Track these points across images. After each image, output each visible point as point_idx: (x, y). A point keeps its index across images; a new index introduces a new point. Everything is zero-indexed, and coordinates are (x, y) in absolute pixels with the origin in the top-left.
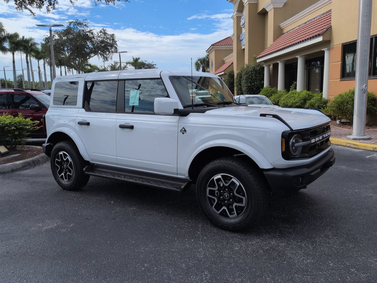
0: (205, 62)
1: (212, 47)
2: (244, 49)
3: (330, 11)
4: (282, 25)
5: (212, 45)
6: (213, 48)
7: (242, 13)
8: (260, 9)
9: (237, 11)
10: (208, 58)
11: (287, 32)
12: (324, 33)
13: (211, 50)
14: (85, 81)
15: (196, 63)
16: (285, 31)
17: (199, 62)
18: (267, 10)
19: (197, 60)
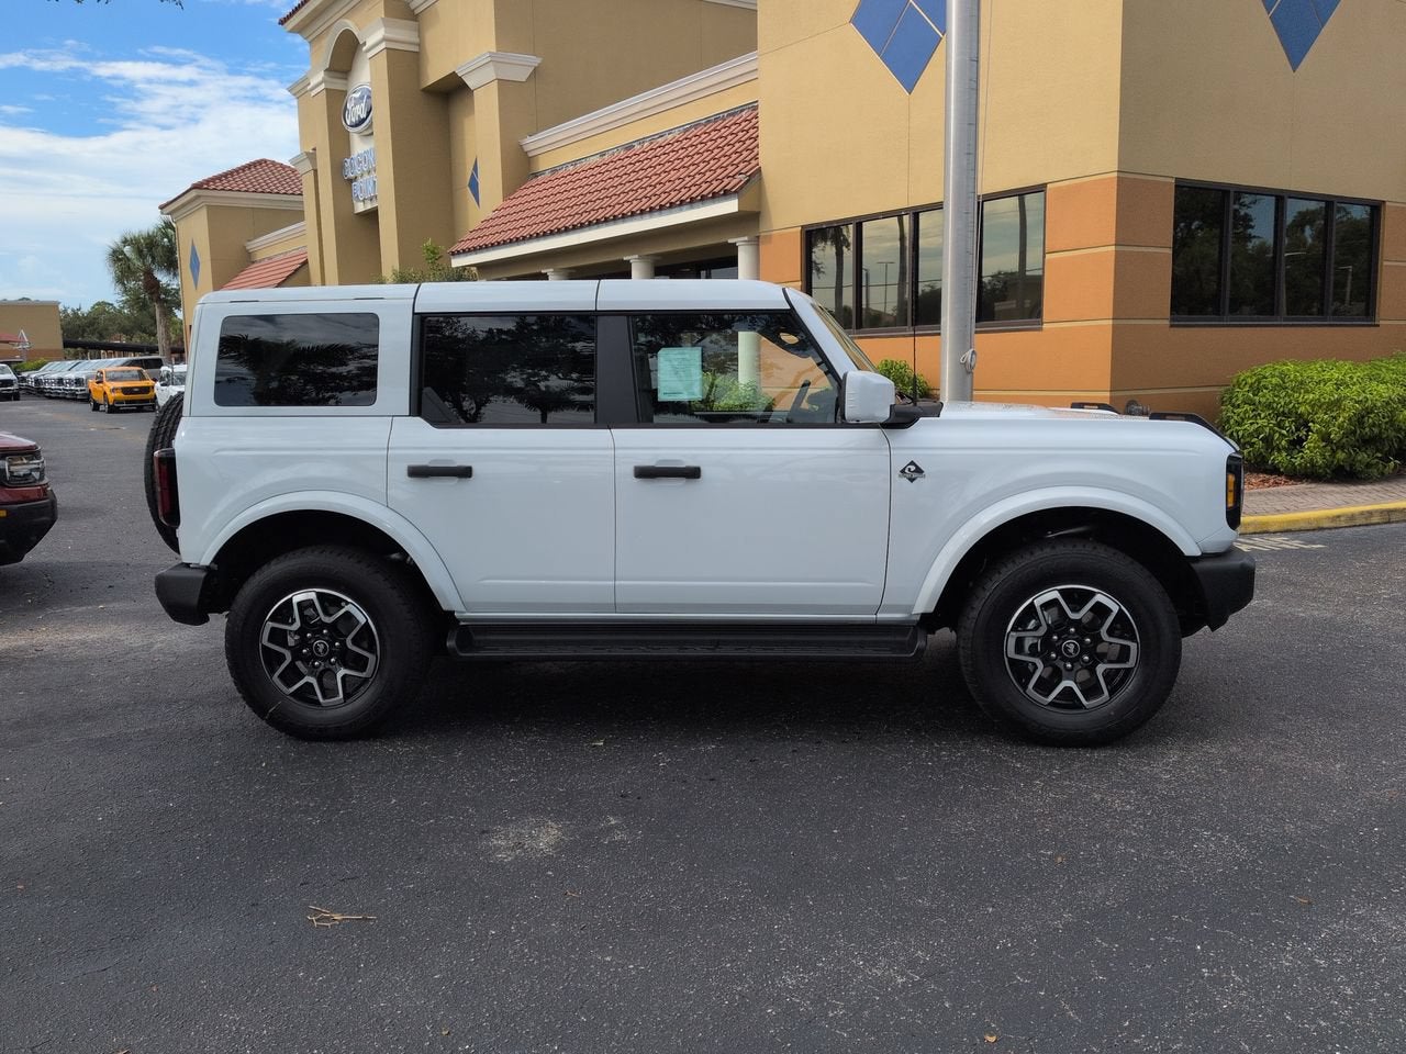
0: (159, 252)
1: (194, 193)
2: (372, 216)
3: (753, 107)
4: (532, 143)
5: (196, 187)
6: (198, 197)
7: (346, 79)
8: (435, 73)
9: (326, 70)
10: (166, 235)
11: (554, 170)
12: (742, 187)
13: (183, 206)
14: (414, 314)
15: (114, 252)
16: (544, 164)
17: (127, 249)
18: (471, 82)
19: (118, 239)
